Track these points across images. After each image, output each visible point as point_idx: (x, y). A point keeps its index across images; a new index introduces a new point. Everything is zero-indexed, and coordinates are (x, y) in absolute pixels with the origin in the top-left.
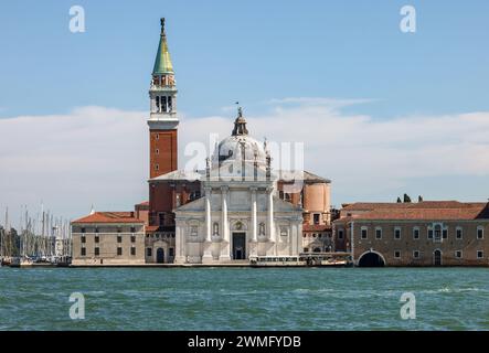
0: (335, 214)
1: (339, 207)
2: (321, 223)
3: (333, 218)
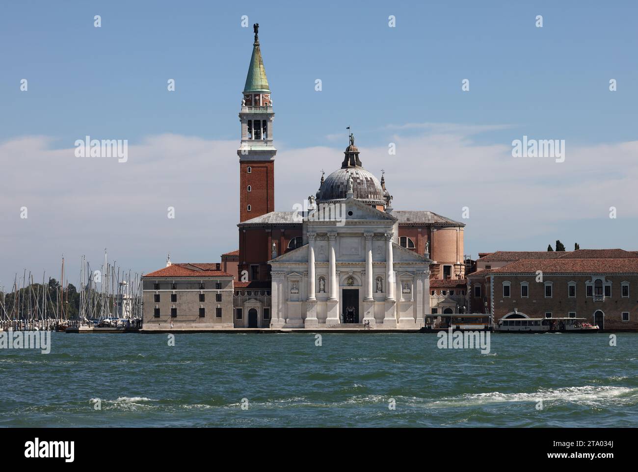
0: (470, 266)
1: (475, 258)
2: (453, 277)
3: (468, 272)
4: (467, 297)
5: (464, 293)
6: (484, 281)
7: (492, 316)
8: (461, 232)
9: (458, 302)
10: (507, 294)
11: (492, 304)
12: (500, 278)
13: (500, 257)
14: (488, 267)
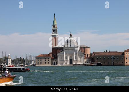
0: (91, 54)
1: (92, 53)
2: (88, 56)
5: (90, 59)
10: (98, 59)
11: (95, 61)
14: (94, 55)
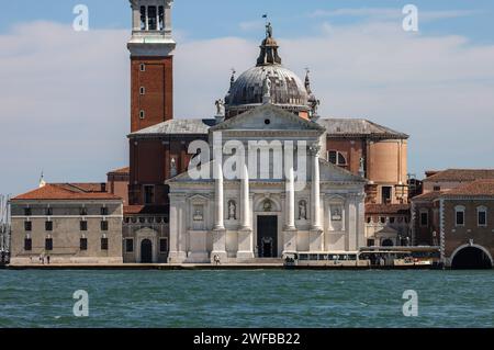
0: (415, 187)
1: (421, 177)
2: (394, 200)
3: (411, 194)
4: (411, 226)
5: (408, 221)
6: (432, 205)
7: (442, 249)
8: (405, 145)
9: (400, 231)
10: (460, 221)
11: (442, 234)
12: (451, 202)
13: (452, 176)
14: (437, 188)
